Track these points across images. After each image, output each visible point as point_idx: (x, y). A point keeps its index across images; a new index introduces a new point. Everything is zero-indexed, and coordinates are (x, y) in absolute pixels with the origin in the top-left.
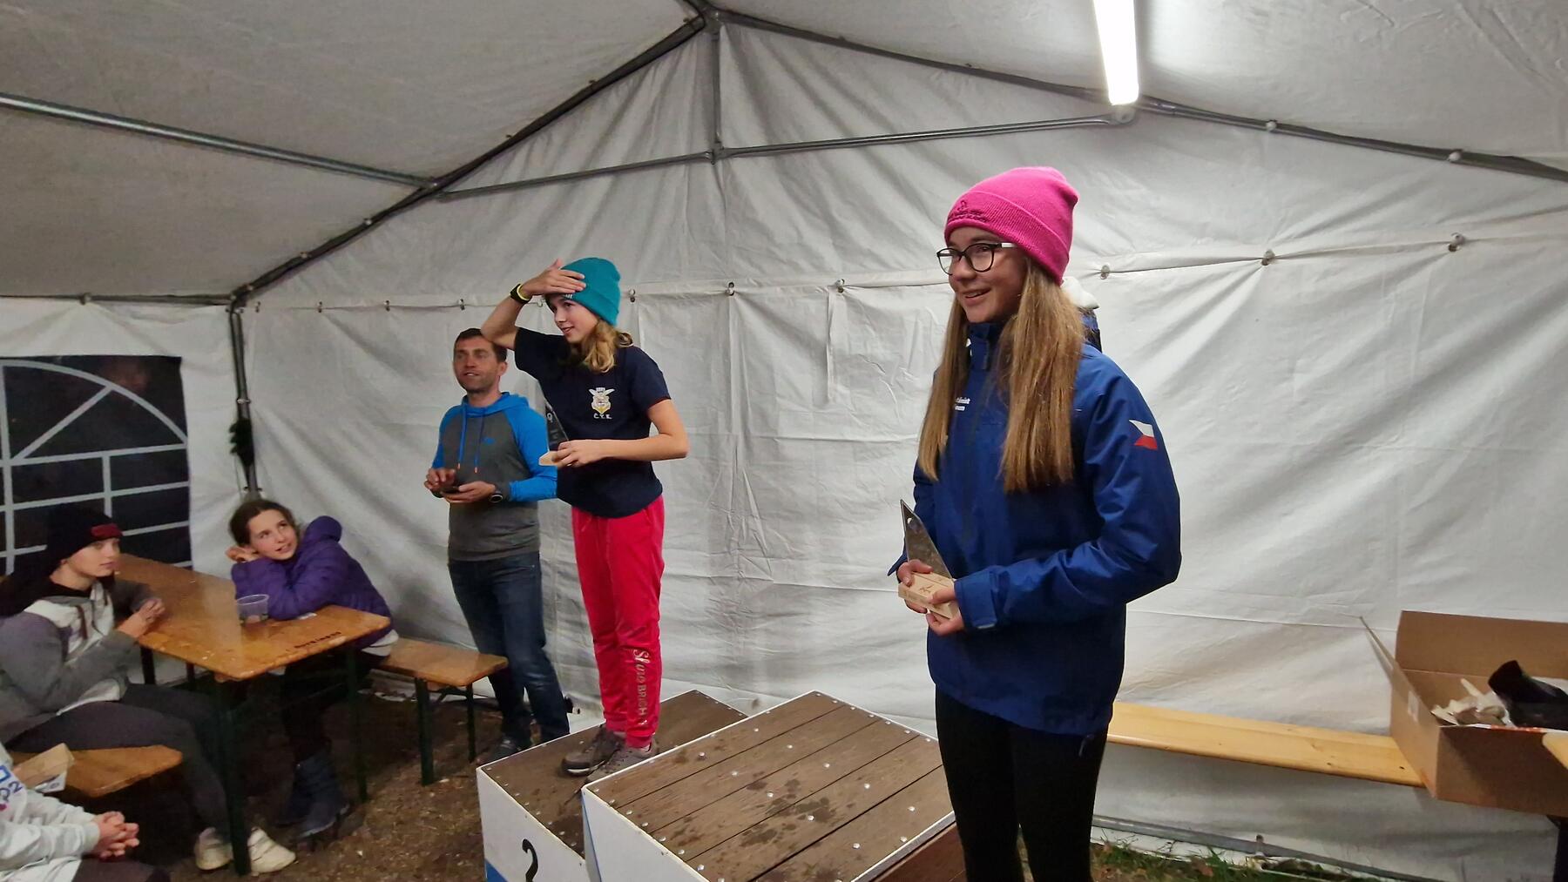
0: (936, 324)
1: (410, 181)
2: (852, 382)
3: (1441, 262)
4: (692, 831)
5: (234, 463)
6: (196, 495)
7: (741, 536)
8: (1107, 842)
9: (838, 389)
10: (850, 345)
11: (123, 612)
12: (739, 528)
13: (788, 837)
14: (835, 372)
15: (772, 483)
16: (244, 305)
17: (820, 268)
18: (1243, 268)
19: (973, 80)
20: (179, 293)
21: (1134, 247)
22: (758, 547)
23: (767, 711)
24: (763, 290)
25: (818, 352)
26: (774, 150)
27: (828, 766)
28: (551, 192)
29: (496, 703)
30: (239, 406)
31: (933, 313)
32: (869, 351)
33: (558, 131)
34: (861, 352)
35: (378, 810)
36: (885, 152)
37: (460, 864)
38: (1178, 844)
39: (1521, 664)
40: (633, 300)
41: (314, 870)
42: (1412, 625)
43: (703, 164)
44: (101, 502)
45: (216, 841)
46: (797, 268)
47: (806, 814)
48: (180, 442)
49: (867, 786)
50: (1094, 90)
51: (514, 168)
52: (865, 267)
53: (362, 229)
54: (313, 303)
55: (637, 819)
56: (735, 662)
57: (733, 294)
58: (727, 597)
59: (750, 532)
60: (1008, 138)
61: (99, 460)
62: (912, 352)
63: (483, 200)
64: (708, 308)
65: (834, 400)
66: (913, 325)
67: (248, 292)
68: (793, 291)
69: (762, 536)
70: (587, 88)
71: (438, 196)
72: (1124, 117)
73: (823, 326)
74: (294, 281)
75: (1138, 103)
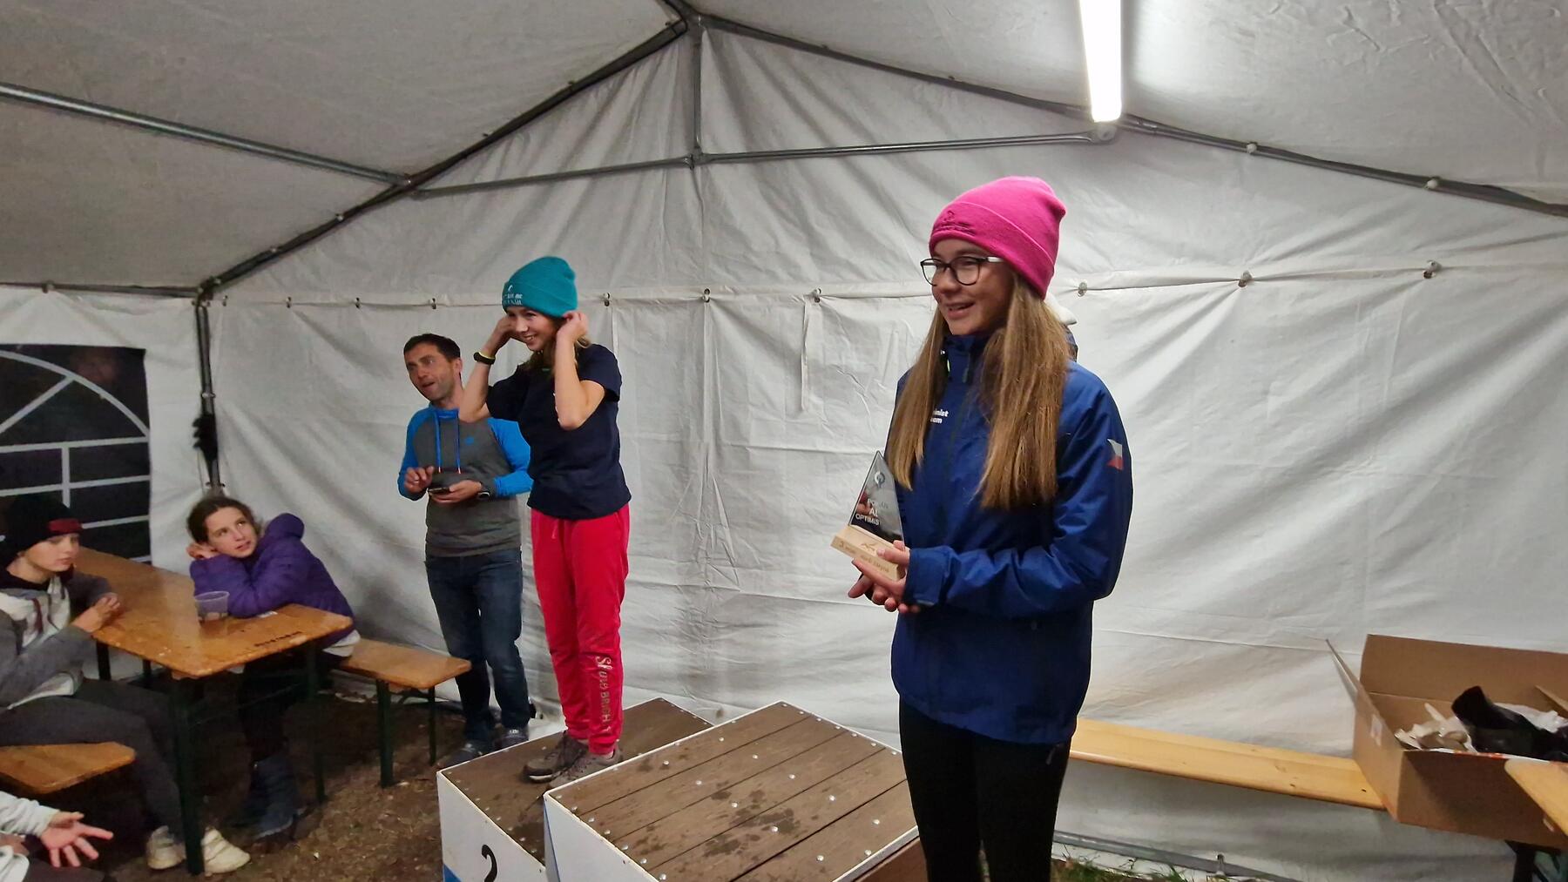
0: (911, 337)
1: (384, 177)
2: (825, 393)
3: (1415, 290)
4: (655, 840)
5: (197, 457)
6: (156, 488)
7: (708, 545)
8: (1069, 859)
9: (811, 398)
10: (824, 354)
11: (78, 607)
12: (707, 537)
13: (752, 849)
14: (809, 382)
15: (743, 493)
16: (211, 298)
17: (797, 277)
18: (1218, 289)
19: (956, 93)
20: (145, 284)
21: (1111, 264)
22: (725, 557)
23: (733, 720)
24: (741, 298)
25: (793, 361)
26: (753, 158)
27: (793, 777)
28: (526, 194)
29: (460, 707)
30: (204, 401)
31: (909, 325)
32: (844, 363)
33: (536, 131)
34: (836, 362)
35: (334, 812)
36: (867, 163)
37: (417, 868)
38: (1138, 862)
39: (1485, 692)
40: (607, 304)
41: (269, 871)
42: (1378, 648)
43: (680, 170)
44: (59, 493)
45: (168, 841)
46: (773, 276)
47: (771, 824)
48: (139, 434)
49: (832, 798)
50: (1077, 107)
51: (489, 168)
52: (840, 276)
53: (333, 225)
54: (282, 297)
55: (599, 827)
56: (698, 672)
57: (708, 301)
58: (693, 606)
59: (718, 540)
60: (988, 151)
61: (58, 453)
62: (887, 365)
63: (458, 199)
64: (683, 314)
65: (807, 410)
66: (889, 337)
67: (217, 285)
68: (769, 300)
69: (730, 543)
70: (566, 90)
71: (412, 193)
72: (1105, 135)
73: (799, 335)
74: (264, 276)
75: (1121, 120)
